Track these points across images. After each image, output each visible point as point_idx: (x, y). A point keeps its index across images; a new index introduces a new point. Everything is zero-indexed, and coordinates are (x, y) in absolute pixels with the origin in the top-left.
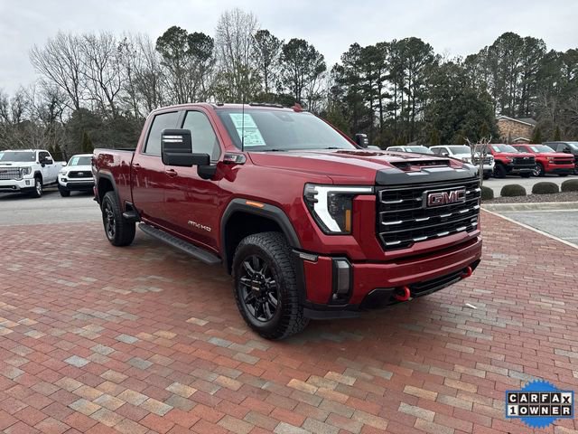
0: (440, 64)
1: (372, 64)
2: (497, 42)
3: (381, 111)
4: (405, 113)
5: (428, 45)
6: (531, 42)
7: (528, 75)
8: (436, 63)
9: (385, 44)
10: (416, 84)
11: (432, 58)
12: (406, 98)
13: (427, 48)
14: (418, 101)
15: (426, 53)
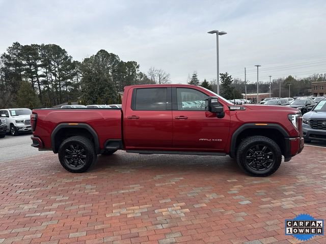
0: (72, 61)
1: (30, 56)
2: (98, 53)
3: (39, 85)
4: (55, 86)
5: (64, 50)
6: (113, 56)
7: (114, 71)
8: (70, 60)
9: (37, 45)
10: (60, 70)
11: (67, 57)
12: (54, 78)
13: (64, 52)
14: (62, 80)
15: (63, 54)
